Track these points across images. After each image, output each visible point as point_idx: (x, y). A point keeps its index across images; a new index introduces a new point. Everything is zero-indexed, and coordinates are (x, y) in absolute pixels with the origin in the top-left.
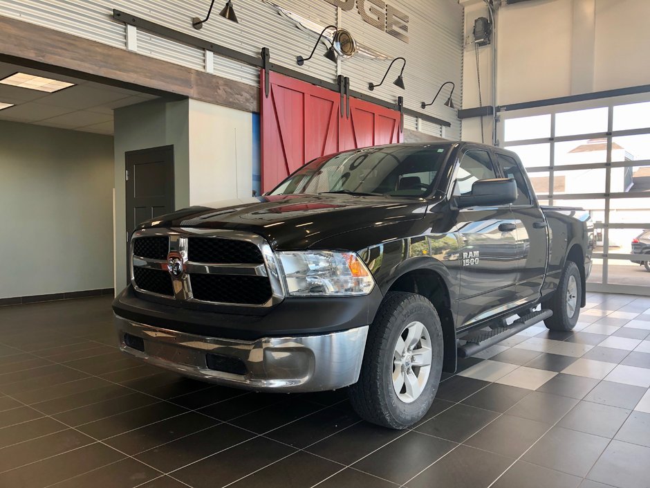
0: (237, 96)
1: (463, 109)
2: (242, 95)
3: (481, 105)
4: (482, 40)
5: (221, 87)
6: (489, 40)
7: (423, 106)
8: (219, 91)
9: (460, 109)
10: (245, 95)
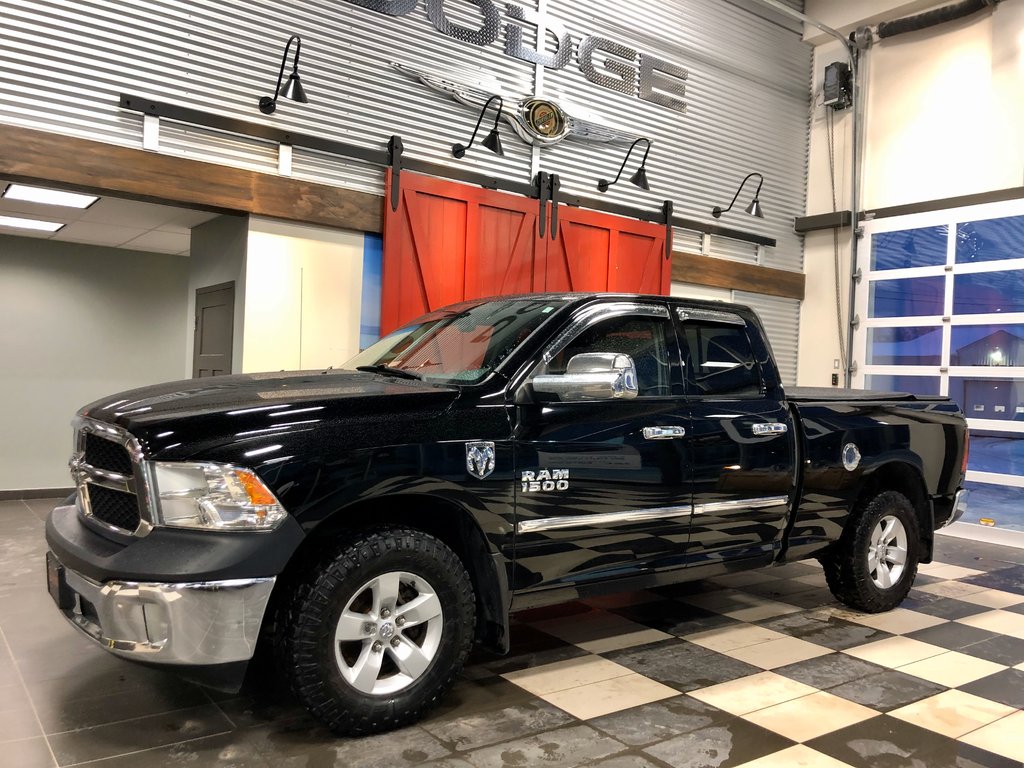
0: (332, 209)
1: (808, 214)
2: (342, 207)
3: (835, 208)
4: (836, 100)
5: (304, 197)
6: (850, 100)
7: (717, 212)
8: (299, 202)
9: (801, 215)
10: (347, 205)
